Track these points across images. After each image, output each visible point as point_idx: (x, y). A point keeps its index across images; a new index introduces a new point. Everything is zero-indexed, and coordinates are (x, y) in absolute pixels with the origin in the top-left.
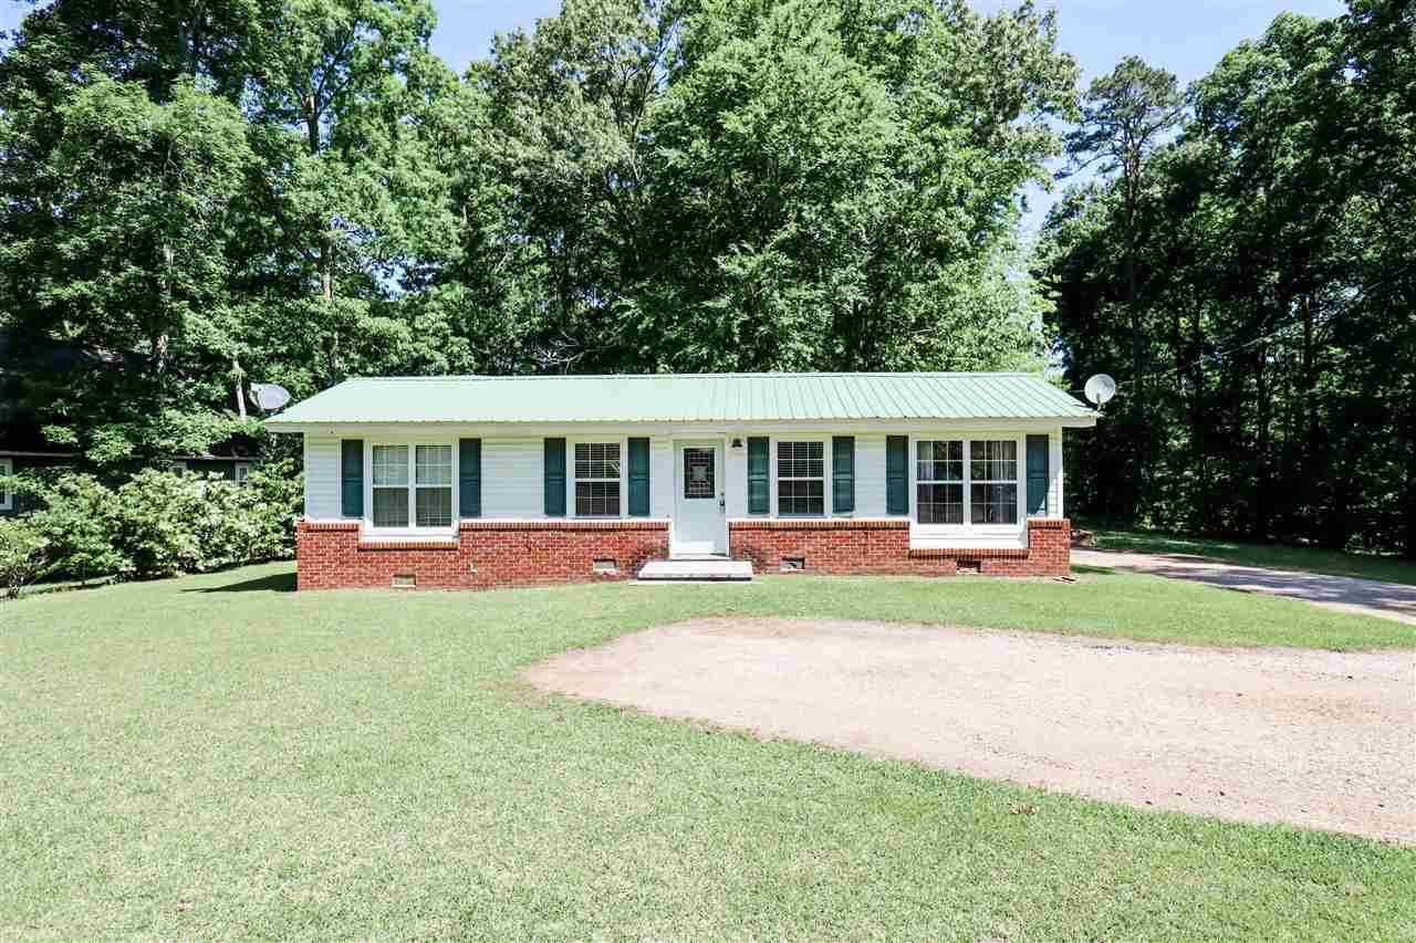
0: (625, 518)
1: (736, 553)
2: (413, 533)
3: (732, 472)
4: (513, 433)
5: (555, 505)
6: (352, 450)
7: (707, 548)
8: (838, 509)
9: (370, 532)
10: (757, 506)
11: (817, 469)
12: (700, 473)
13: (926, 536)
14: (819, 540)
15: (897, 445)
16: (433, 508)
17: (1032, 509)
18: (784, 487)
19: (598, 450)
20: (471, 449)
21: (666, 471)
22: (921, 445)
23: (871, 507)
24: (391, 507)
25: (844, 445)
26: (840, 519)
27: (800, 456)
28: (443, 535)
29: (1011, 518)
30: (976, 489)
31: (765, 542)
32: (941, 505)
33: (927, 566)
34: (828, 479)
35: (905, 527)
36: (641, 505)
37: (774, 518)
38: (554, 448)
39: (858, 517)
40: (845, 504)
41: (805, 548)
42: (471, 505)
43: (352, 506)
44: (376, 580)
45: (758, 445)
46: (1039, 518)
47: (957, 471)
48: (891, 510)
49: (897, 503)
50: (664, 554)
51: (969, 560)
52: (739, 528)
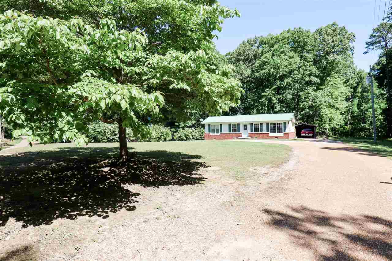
0: (237, 133)
1: (249, 136)
2: (215, 134)
3: (249, 127)
4: (225, 123)
5: (230, 131)
6: (209, 125)
7: (246, 136)
8: (261, 131)
9: (211, 134)
10: (252, 131)
11: (258, 127)
12: (245, 127)
13: (271, 134)
14: (258, 135)
15: (268, 124)
16: (217, 131)
17: (284, 131)
18: (255, 129)
19: (234, 125)
20: (221, 125)
21: (242, 127)
22: (271, 124)
23: (265, 131)
24: (213, 131)
25: (261, 124)
26: (261, 132)
27: (257, 125)
28: (218, 134)
29: (282, 132)
30: (277, 129)
31: (252, 135)
32: (273, 131)
33: (271, 138)
34: (260, 128)
35: (268, 133)
36: (239, 131)
37: (253, 132)
38: (230, 125)
39: (263, 132)
40: (262, 131)
41: (257, 136)
42: (221, 131)
43: (209, 131)
44: (212, 139)
45: (252, 124)
46: (285, 132)
47: (275, 127)
48: (267, 131)
49: (268, 131)
50: (241, 137)
51: (276, 137)
52: (249, 134)
